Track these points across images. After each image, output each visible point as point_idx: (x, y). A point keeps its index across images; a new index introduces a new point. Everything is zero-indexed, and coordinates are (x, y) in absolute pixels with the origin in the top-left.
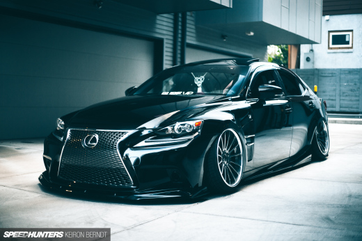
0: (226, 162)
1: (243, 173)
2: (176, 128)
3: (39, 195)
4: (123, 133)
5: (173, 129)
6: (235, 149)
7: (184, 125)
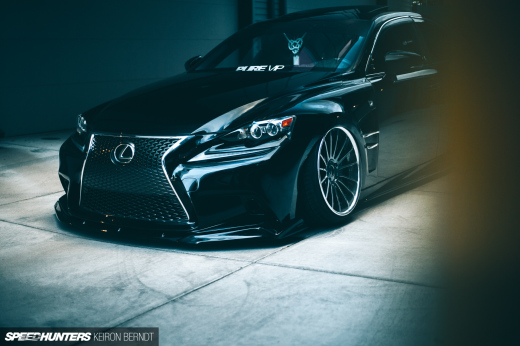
0: (333, 178)
1: (361, 190)
2: (252, 130)
3: (52, 235)
4: (171, 141)
5: (248, 132)
6: (348, 156)
7: (265, 125)
